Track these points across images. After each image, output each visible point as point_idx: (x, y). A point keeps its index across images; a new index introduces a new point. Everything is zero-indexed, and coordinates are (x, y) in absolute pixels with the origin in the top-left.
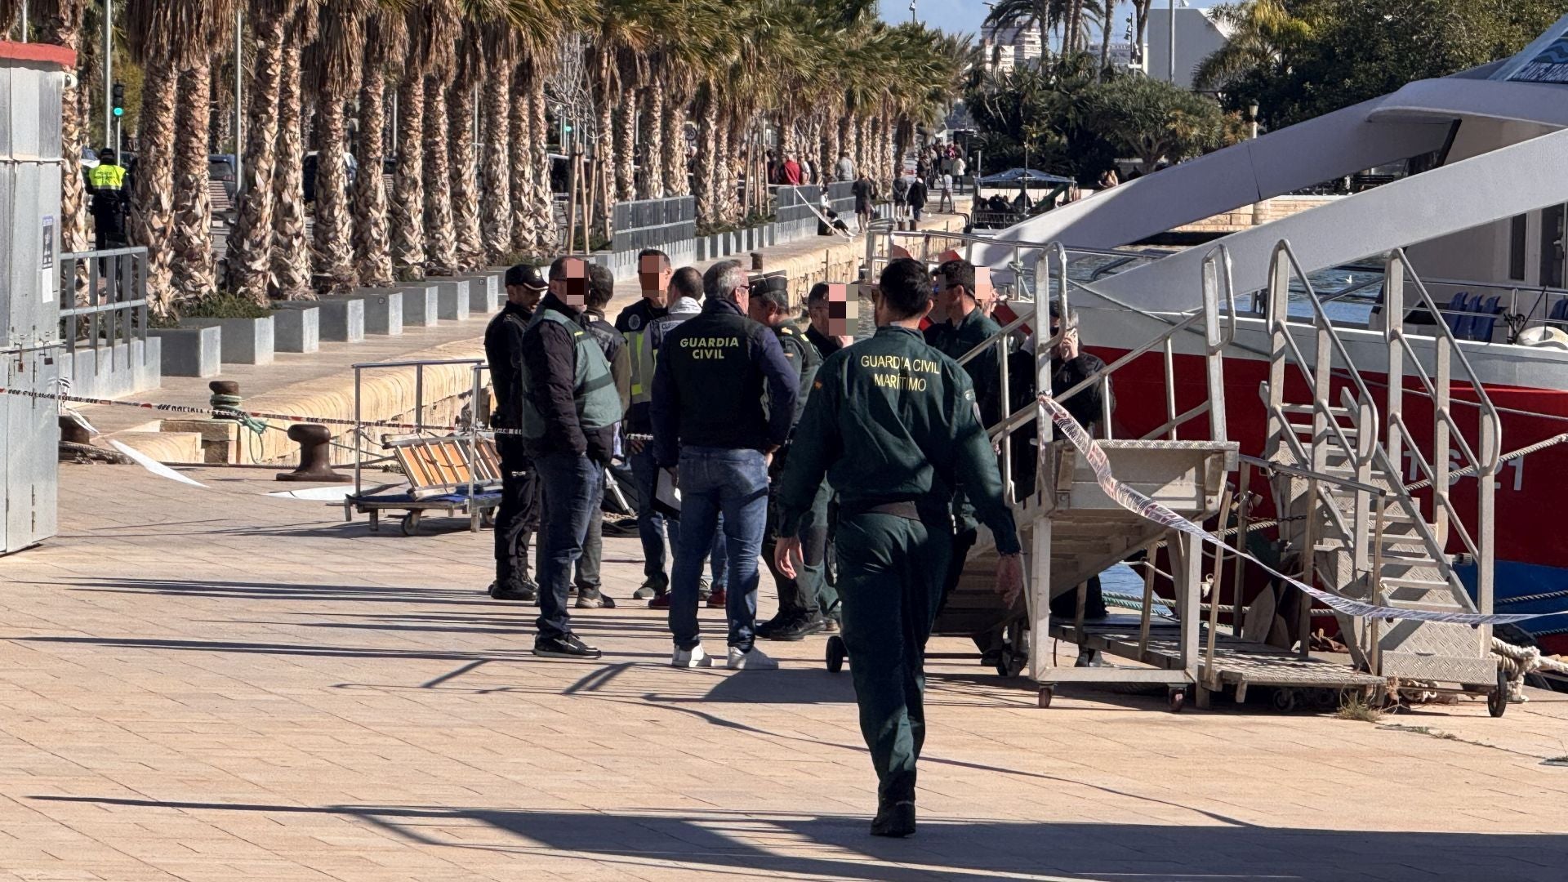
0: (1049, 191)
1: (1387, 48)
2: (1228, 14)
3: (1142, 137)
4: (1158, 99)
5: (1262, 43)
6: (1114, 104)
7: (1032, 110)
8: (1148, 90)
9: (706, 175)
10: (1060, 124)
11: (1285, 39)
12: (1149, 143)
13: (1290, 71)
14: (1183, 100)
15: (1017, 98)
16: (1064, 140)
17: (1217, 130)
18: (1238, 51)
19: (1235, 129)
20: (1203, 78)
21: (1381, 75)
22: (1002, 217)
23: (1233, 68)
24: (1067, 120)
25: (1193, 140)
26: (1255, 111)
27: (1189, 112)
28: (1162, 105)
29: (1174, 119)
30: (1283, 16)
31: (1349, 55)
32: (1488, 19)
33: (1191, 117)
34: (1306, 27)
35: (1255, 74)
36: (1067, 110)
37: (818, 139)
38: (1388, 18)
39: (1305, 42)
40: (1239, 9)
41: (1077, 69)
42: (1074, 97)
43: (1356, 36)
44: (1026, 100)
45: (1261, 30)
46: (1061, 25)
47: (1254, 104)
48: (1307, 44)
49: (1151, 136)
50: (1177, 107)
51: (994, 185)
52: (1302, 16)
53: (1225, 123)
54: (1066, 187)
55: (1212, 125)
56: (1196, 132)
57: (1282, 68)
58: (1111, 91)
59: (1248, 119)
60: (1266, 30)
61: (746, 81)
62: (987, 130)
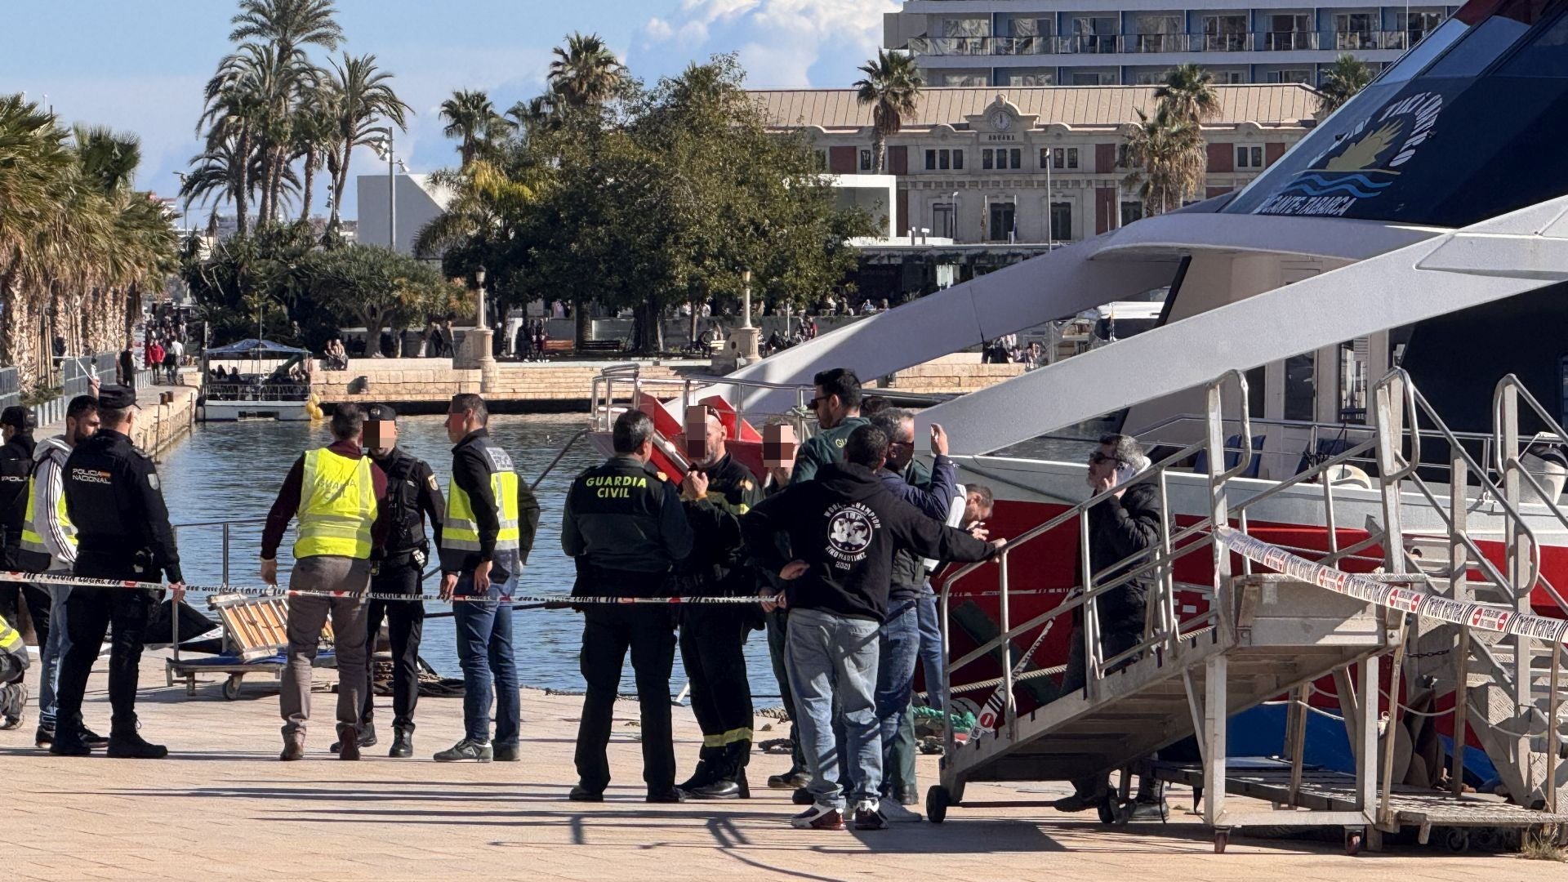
0: (282, 362)
1: (612, 212)
2: (448, 179)
3: (367, 305)
4: (382, 266)
5: (483, 208)
6: (337, 272)
7: (250, 279)
8: (371, 257)
9: (11, 346)
10: (280, 294)
11: (506, 204)
12: (373, 311)
13: (512, 235)
14: (408, 267)
15: (234, 267)
16: (285, 310)
17: (442, 296)
18: (459, 217)
19: (461, 296)
20: (423, 246)
21: (606, 240)
22: (236, 388)
23: (454, 233)
24: (286, 289)
25: (419, 308)
26: (482, 277)
27: (414, 280)
28: (386, 272)
29: (399, 287)
30: (504, 180)
31: (574, 219)
32: (714, 180)
33: (416, 285)
34: (527, 192)
35: (479, 239)
36: (285, 279)
37: (79, 311)
38: (611, 180)
39: (527, 207)
40: (459, 174)
41: (293, 237)
42: (293, 267)
43: (580, 201)
44: (244, 270)
45: (481, 196)
46: (258, 193)
47: (480, 270)
48: (528, 209)
49: (375, 304)
50: (401, 275)
51: (220, 357)
52: (523, 181)
53: (450, 290)
54: (300, 358)
55: (437, 291)
56: (420, 299)
57: (504, 234)
58: (334, 259)
59: (473, 285)
60: (486, 195)
61: (53, 249)
62: (204, 302)
